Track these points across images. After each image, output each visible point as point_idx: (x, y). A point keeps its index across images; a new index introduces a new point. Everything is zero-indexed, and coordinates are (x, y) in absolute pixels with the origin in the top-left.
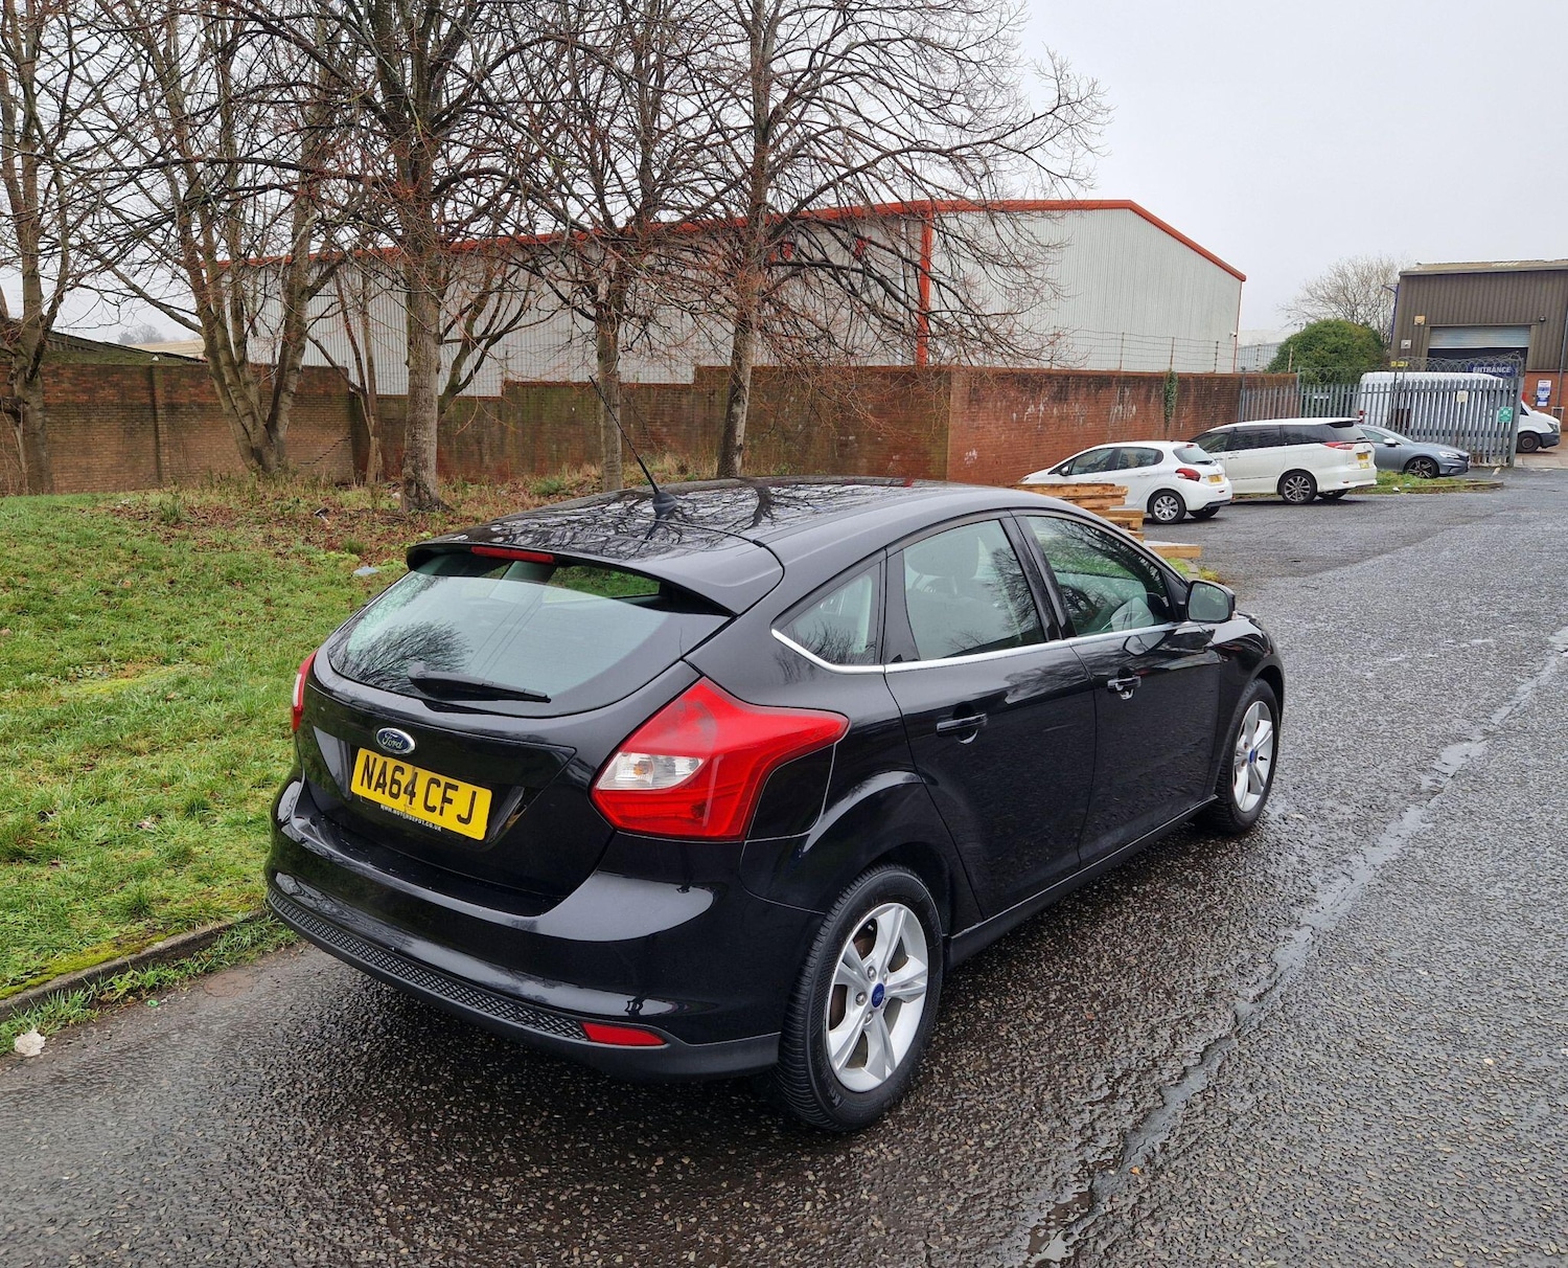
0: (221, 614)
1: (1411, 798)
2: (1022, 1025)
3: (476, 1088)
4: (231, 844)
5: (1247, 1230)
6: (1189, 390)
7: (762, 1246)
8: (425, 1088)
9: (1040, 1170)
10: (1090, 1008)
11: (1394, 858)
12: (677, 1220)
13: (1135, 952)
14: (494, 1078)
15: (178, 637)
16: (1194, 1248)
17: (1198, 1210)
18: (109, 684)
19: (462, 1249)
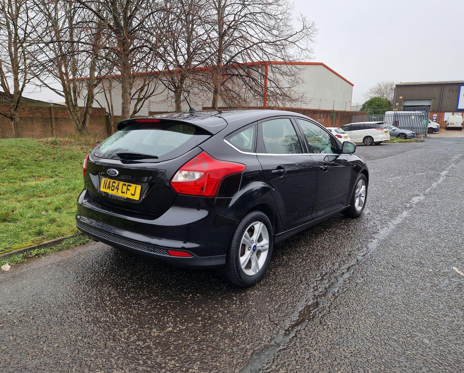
0: (68, 166)
1: (404, 209)
2: (296, 262)
3: (138, 278)
4: (67, 218)
5: (363, 311)
6: (338, 115)
7: (221, 316)
8: (122, 278)
9: (302, 297)
10: (315, 258)
11: (401, 223)
12: (196, 309)
13: (328, 245)
14: (142, 276)
15: (55, 171)
16: (347, 316)
17: (348, 306)
18: (34, 183)
19: (132, 317)
